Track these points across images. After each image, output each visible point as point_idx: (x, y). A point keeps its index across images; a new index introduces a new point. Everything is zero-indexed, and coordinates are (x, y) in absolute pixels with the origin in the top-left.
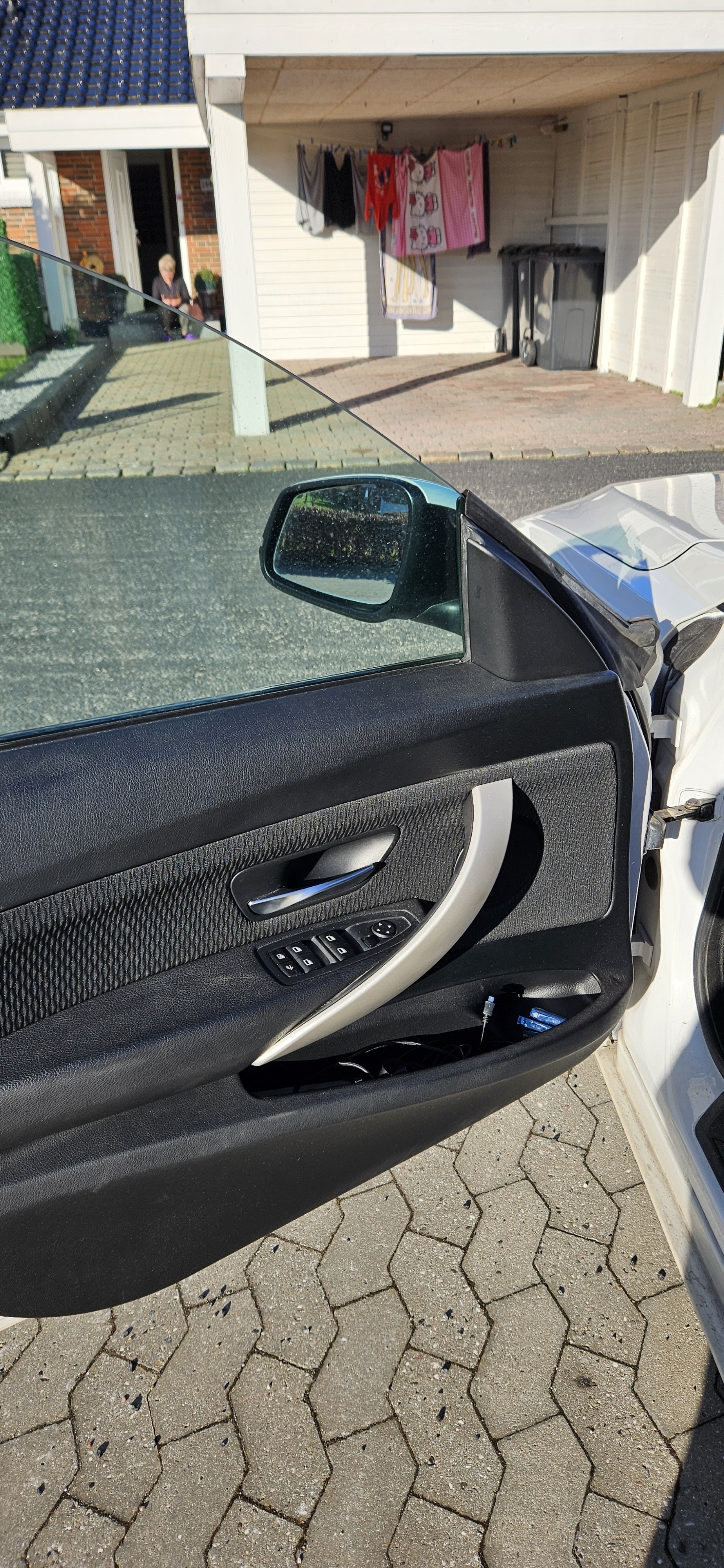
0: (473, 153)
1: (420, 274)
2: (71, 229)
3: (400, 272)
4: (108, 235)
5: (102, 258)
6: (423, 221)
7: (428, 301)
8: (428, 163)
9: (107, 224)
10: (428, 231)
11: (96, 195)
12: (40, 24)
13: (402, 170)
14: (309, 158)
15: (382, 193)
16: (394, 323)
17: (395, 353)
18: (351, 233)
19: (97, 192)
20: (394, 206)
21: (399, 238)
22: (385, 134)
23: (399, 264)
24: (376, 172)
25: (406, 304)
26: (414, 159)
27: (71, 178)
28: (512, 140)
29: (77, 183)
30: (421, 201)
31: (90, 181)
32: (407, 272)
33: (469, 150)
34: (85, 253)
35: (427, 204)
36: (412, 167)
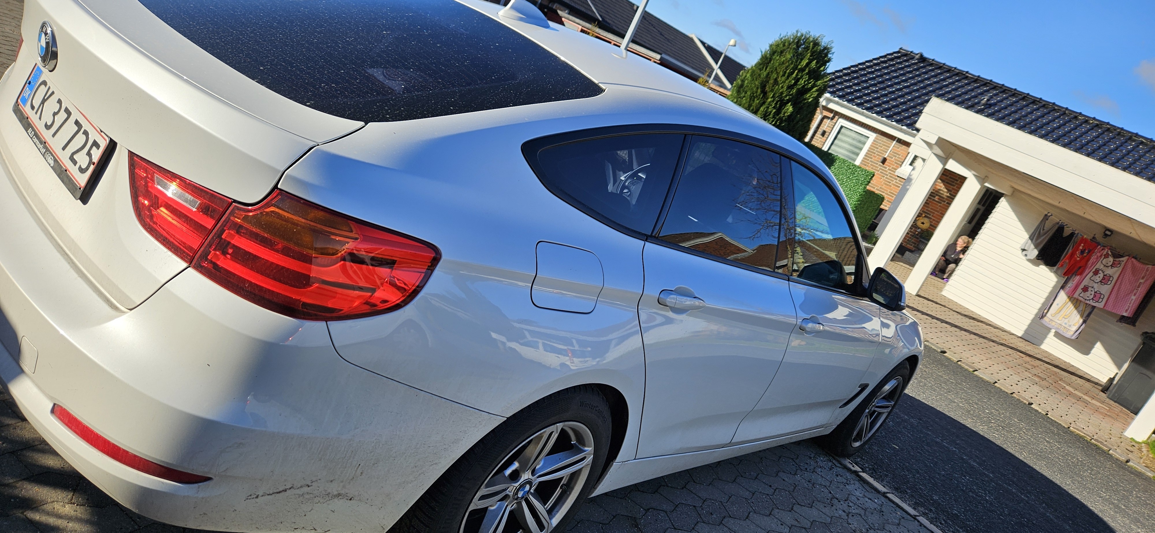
1: (1079, 312)
3: (1066, 304)
6: (1096, 286)
7: (1074, 328)
8: (1118, 260)
11: (950, 194)
12: (993, 114)
14: (1049, 223)
15: (1078, 259)
16: (1049, 330)
17: (1039, 346)
18: (1051, 271)
21: (1074, 286)
22: (1106, 235)
23: (1068, 300)
25: (1059, 322)
26: (1110, 253)
27: (943, 181)
29: (944, 185)
30: (1101, 275)
31: (951, 187)
32: (1070, 306)
35: (1104, 279)
36: (1107, 256)
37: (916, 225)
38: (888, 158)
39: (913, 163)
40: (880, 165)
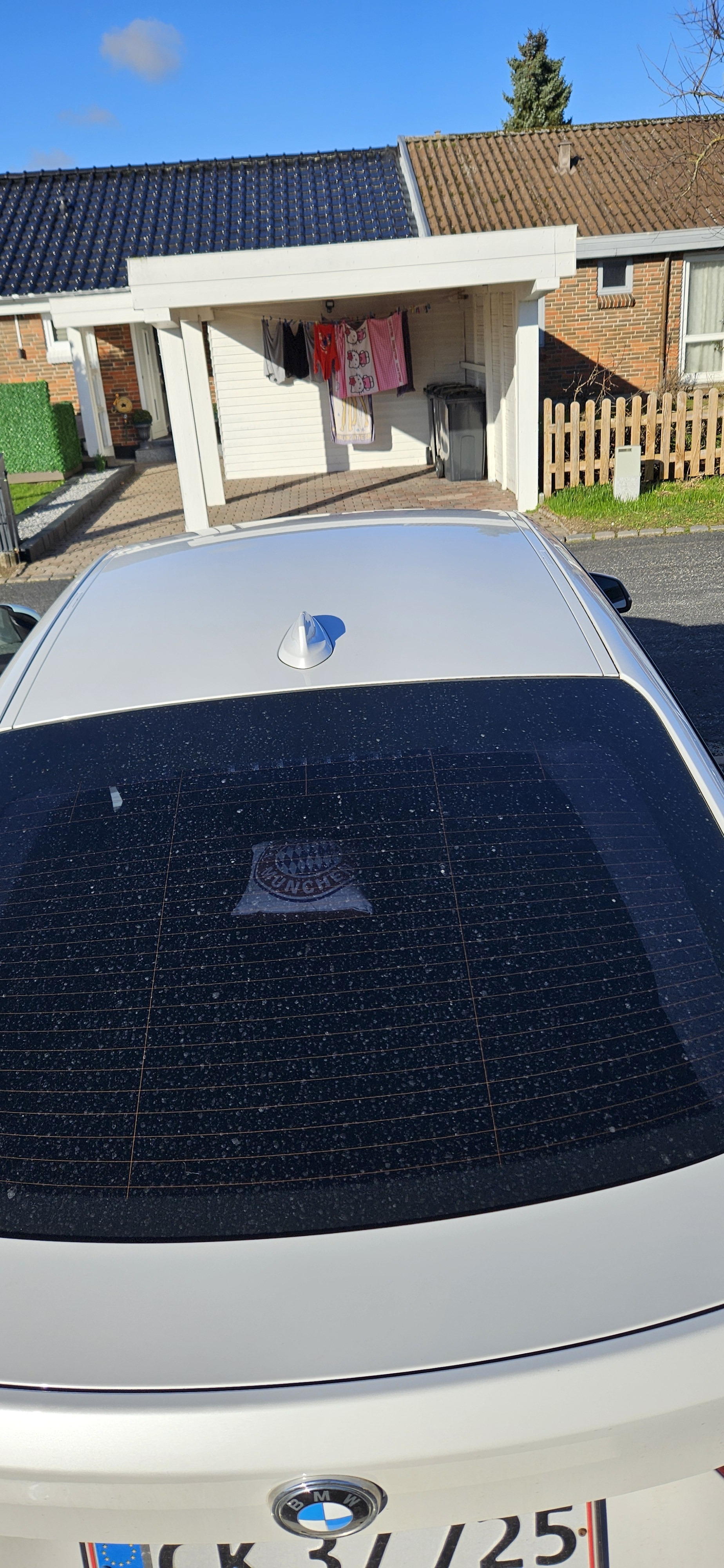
0: (395, 321)
1: (360, 409)
2: (106, 377)
3: (345, 409)
4: (136, 380)
5: (131, 398)
6: (359, 371)
7: (368, 429)
8: (359, 329)
9: (135, 372)
10: (363, 379)
11: (125, 351)
12: (85, 218)
13: (341, 335)
14: (272, 329)
15: (326, 352)
16: (346, 447)
17: (348, 468)
18: (307, 381)
19: (126, 348)
20: (336, 362)
21: (341, 385)
22: (328, 310)
23: (344, 404)
24: (321, 338)
25: (351, 433)
26: (349, 327)
27: (106, 339)
28: (427, 308)
29: (110, 343)
30: (356, 356)
31: (120, 340)
32: (350, 409)
33: (391, 317)
34: (117, 395)
35: (361, 359)
36: (347, 332)
37: (117, 411)
38: (25, 348)
39: (58, 337)
40: (22, 363)
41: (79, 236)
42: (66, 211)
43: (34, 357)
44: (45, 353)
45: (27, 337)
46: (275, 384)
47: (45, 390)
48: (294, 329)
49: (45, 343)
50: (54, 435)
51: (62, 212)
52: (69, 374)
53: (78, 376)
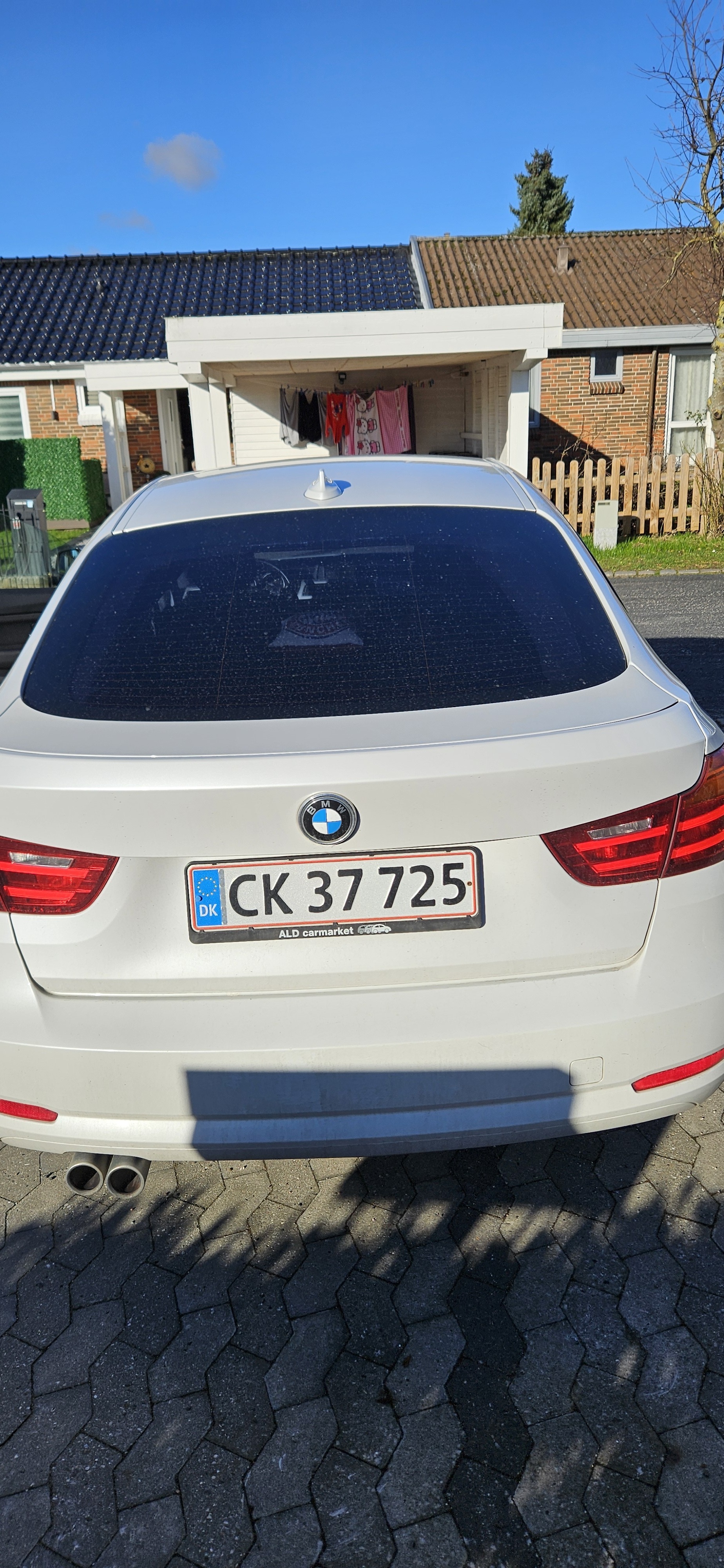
0: (401, 393)
2: (131, 440)
4: (159, 444)
5: (153, 460)
6: (366, 437)
8: (369, 399)
9: (159, 436)
11: (151, 417)
12: (119, 298)
13: (351, 404)
14: (288, 397)
15: (337, 419)
19: (152, 414)
20: (346, 428)
22: (342, 380)
24: (333, 406)
28: (431, 383)
29: (137, 409)
31: (147, 407)
33: (398, 390)
34: (141, 457)
35: (369, 426)
36: (358, 401)
37: (141, 472)
38: (58, 410)
39: (89, 402)
40: (55, 424)
41: (113, 313)
42: (102, 291)
43: (66, 419)
44: (76, 415)
45: (61, 401)
46: (289, 446)
47: (77, 445)
48: (309, 397)
49: (77, 407)
50: (83, 487)
51: (98, 292)
52: (98, 436)
53: (107, 438)
